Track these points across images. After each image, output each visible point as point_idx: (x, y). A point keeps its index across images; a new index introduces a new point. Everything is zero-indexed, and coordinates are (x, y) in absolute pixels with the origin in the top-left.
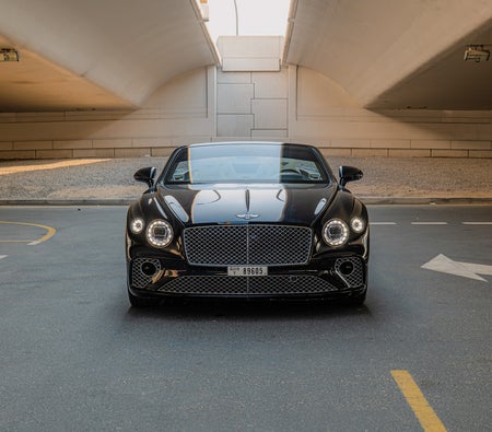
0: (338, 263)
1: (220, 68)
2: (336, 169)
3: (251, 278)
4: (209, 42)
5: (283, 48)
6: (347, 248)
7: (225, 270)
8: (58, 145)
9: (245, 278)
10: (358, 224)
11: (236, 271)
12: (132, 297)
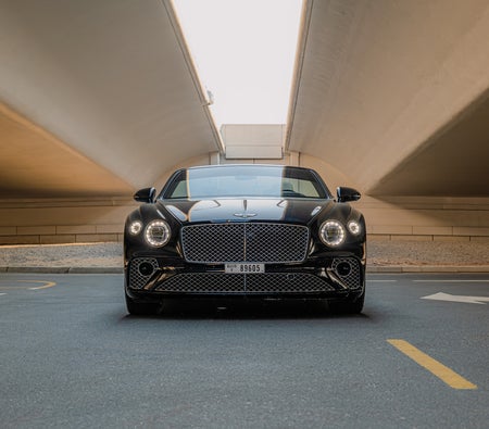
0: (336, 263)
1: (223, 156)
2: (334, 190)
3: (248, 275)
4: (213, 127)
5: (285, 135)
6: (343, 248)
7: (222, 267)
8: (61, 230)
9: (242, 275)
10: (355, 228)
11: (233, 268)
12: (129, 300)
